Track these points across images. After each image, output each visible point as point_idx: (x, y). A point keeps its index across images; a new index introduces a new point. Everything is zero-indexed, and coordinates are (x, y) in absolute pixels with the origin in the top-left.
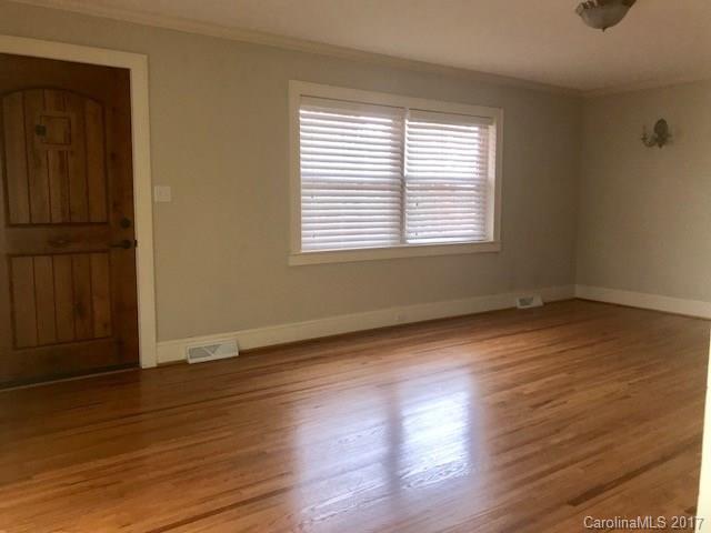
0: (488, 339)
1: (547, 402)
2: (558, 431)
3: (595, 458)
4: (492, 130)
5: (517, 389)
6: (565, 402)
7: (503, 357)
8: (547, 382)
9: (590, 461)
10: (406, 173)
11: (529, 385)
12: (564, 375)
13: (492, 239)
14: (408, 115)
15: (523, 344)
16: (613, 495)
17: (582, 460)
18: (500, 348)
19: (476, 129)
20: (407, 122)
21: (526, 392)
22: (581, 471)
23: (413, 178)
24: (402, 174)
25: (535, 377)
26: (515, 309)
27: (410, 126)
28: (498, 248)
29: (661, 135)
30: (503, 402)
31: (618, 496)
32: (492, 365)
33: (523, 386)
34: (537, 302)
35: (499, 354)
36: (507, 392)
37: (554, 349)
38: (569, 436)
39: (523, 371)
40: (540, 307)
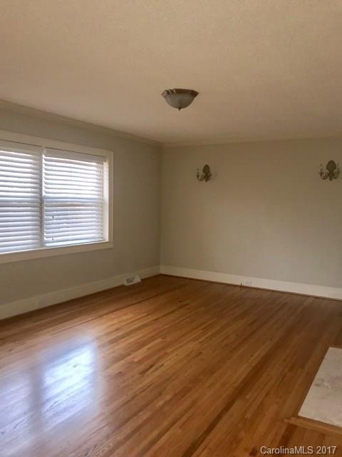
0: (106, 314)
1: (151, 367)
2: (160, 394)
3: (187, 415)
4: (106, 166)
5: (129, 358)
6: (163, 365)
7: (117, 330)
8: (149, 349)
9: (184, 419)
10: (44, 194)
11: (137, 353)
12: (159, 340)
13: (107, 240)
14: (45, 151)
15: (130, 315)
16: (203, 450)
17: (179, 419)
18: (115, 321)
19: (94, 164)
20: (44, 156)
21: (136, 360)
22: (180, 431)
23: (49, 198)
24: (41, 194)
25: (141, 345)
26: (123, 286)
27: (46, 160)
28: (111, 246)
29: (207, 174)
30: (120, 373)
31: (206, 451)
32: (110, 338)
33: (134, 355)
34: (137, 280)
35: (115, 327)
36: (123, 362)
37: (151, 318)
38: (168, 397)
39: (132, 340)
40: (139, 283)
